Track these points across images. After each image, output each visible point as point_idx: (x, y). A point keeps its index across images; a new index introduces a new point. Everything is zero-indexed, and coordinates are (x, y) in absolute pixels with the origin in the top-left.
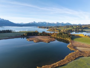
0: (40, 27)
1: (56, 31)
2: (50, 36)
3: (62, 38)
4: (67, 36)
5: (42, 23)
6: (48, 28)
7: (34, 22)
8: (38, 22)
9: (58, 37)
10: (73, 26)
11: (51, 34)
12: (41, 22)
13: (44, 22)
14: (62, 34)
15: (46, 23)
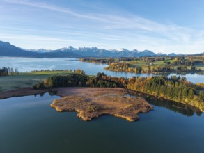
0: (85, 60)
1: (129, 69)
2: (123, 87)
3: (169, 98)
4: (188, 91)
5: (90, 50)
6: (104, 62)
7: (71, 47)
8: (80, 49)
9: (154, 93)
10: (166, 58)
11: (127, 83)
12: (87, 48)
13: (93, 49)
14: (162, 83)
15: (98, 51)
